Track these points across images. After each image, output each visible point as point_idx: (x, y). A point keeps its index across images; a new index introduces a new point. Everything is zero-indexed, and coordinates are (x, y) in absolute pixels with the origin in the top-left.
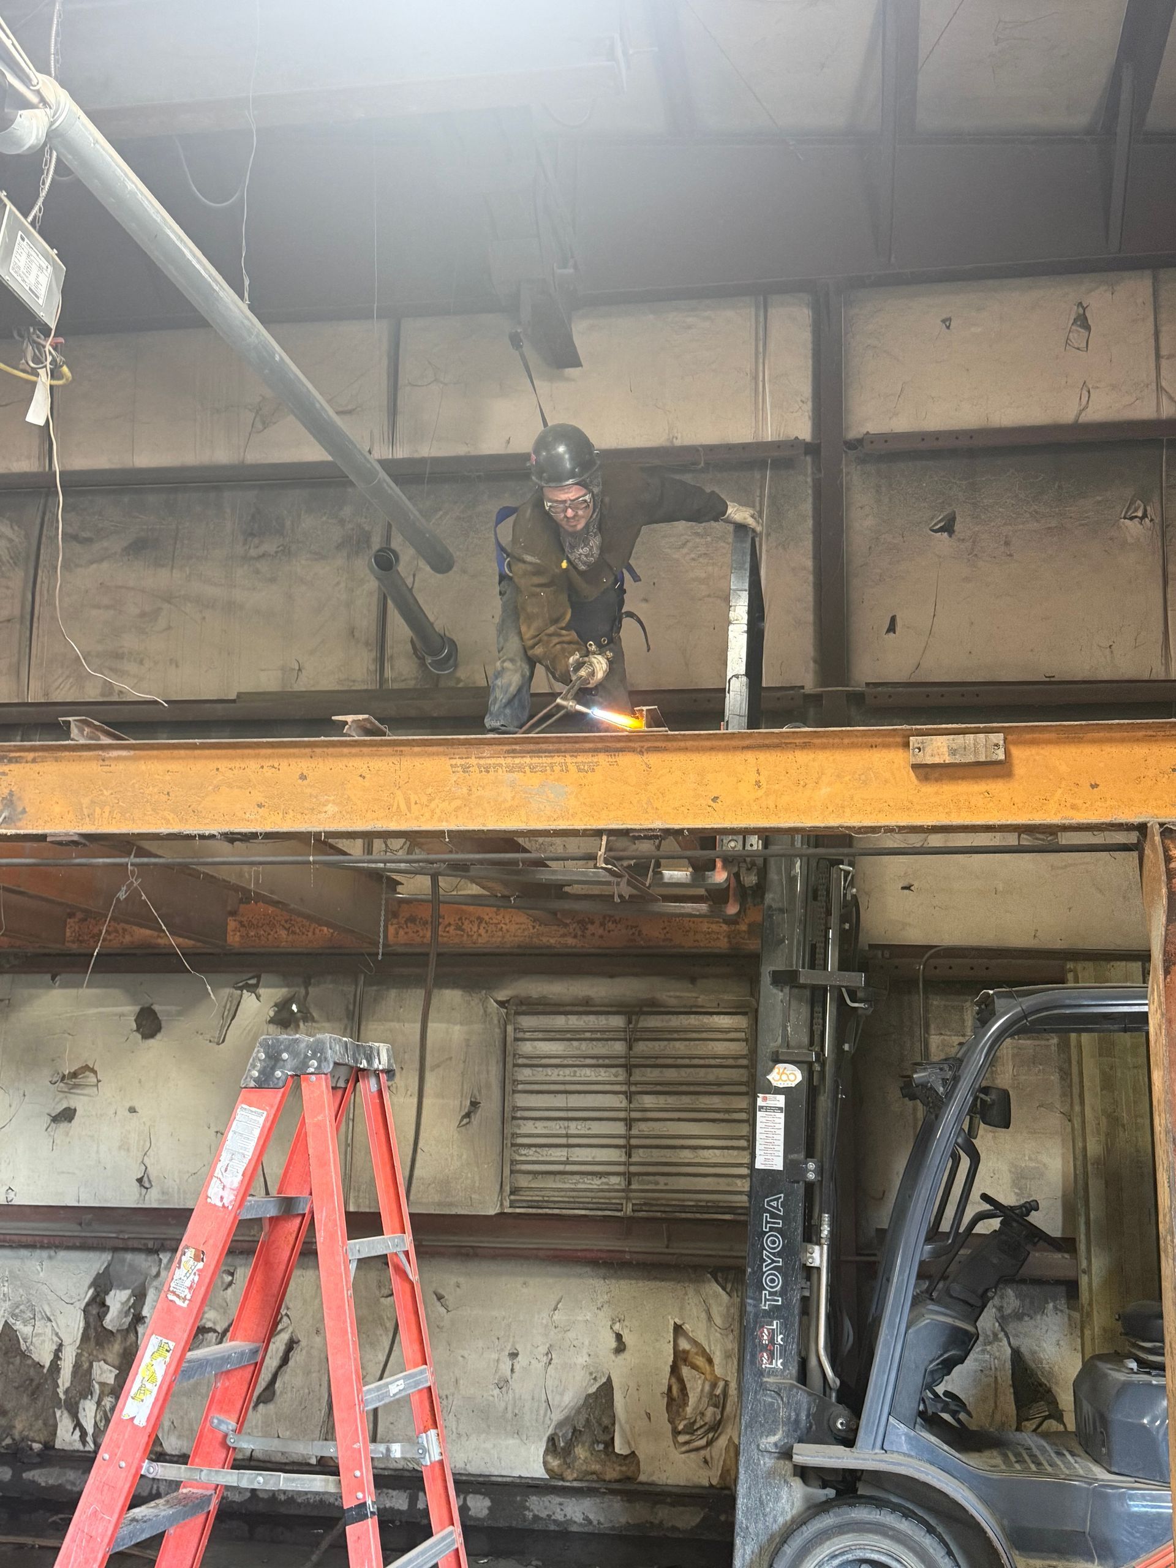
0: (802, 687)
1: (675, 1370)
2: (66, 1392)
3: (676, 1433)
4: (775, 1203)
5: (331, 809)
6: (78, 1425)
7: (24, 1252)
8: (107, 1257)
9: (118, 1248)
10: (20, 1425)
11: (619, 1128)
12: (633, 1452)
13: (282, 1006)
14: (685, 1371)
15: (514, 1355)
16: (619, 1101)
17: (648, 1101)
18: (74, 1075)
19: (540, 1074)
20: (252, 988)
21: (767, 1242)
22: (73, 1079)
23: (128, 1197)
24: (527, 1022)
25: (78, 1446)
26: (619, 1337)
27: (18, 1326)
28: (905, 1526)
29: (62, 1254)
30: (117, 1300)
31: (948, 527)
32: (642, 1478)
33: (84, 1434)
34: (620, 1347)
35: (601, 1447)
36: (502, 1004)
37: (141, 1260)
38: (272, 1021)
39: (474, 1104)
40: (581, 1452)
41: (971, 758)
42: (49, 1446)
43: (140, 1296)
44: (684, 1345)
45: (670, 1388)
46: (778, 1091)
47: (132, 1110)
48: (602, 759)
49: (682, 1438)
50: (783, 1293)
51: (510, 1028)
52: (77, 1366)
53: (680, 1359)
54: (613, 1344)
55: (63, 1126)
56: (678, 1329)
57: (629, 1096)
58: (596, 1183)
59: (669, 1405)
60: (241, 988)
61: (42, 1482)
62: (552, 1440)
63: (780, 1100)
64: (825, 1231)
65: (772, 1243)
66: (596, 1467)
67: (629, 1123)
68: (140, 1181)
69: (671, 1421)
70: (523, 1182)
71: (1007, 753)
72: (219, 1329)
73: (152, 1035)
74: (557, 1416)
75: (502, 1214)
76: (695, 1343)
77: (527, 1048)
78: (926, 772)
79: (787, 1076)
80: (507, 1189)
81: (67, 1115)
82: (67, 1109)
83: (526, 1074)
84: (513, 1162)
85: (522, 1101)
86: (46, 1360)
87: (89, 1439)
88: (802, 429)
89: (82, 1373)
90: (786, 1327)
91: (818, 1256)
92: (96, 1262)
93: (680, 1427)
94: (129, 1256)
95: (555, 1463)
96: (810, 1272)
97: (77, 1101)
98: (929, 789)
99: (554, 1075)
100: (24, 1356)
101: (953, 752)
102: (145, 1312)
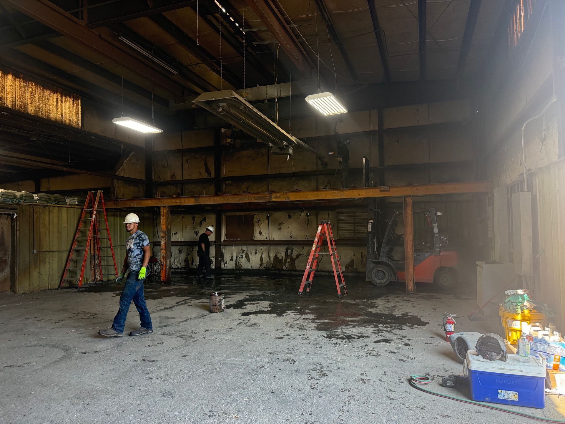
0: (377, 167)
1: (361, 258)
2: (284, 263)
3: (362, 265)
4: (370, 235)
5: (320, 197)
6: (286, 266)
7: (277, 246)
8: (287, 246)
9: (288, 245)
10: (278, 267)
11: (353, 228)
12: (357, 268)
13: (307, 214)
14: (363, 258)
15: (341, 256)
16: (353, 225)
17: (357, 224)
18: (281, 223)
19: (342, 222)
20: (303, 212)
21: (369, 239)
22: (281, 224)
23: (289, 239)
24: (340, 215)
25: (286, 269)
26: (354, 254)
27: (277, 255)
28: (384, 267)
29: (282, 246)
30: (289, 251)
31: (398, 142)
32: (358, 271)
33: (286, 268)
34: (354, 255)
35: (352, 267)
36: (336, 213)
37: (292, 246)
38: (306, 216)
39: (333, 226)
40: (350, 268)
41: (385, 190)
42: (282, 269)
43: (292, 251)
44: (363, 255)
45: (361, 260)
46: (370, 223)
47: (289, 228)
48: (348, 191)
49: (363, 266)
50: (371, 244)
51: (338, 216)
52: (285, 259)
53: (362, 257)
54: (353, 255)
55: (280, 230)
56: (362, 253)
57: (354, 224)
58: (350, 235)
59: (361, 262)
60: (301, 212)
61: (283, 273)
62: (346, 267)
63: (370, 224)
64: (376, 238)
65: (370, 239)
66: (352, 270)
67: (354, 227)
68: (291, 237)
69: (362, 264)
70: (340, 235)
71: (389, 189)
72: (303, 254)
73: (290, 218)
74: (347, 264)
75: (338, 239)
76: (364, 254)
77: (340, 218)
78: (381, 191)
79: (371, 221)
80: (338, 236)
81: (280, 229)
82: (280, 228)
83: (340, 222)
84: (339, 233)
85: (340, 225)
86: (281, 259)
87: (287, 268)
88: (376, 128)
89: (286, 260)
90: (371, 248)
91: (375, 240)
92: (286, 247)
93: (363, 264)
94: (290, 246)
95: (346, 269)
96: (374, 242)
97: (282, 227)
98: (381, 193)
99: (344, 221)
100: (278, 258)
101: (384, 189)
102: (293, 253)
